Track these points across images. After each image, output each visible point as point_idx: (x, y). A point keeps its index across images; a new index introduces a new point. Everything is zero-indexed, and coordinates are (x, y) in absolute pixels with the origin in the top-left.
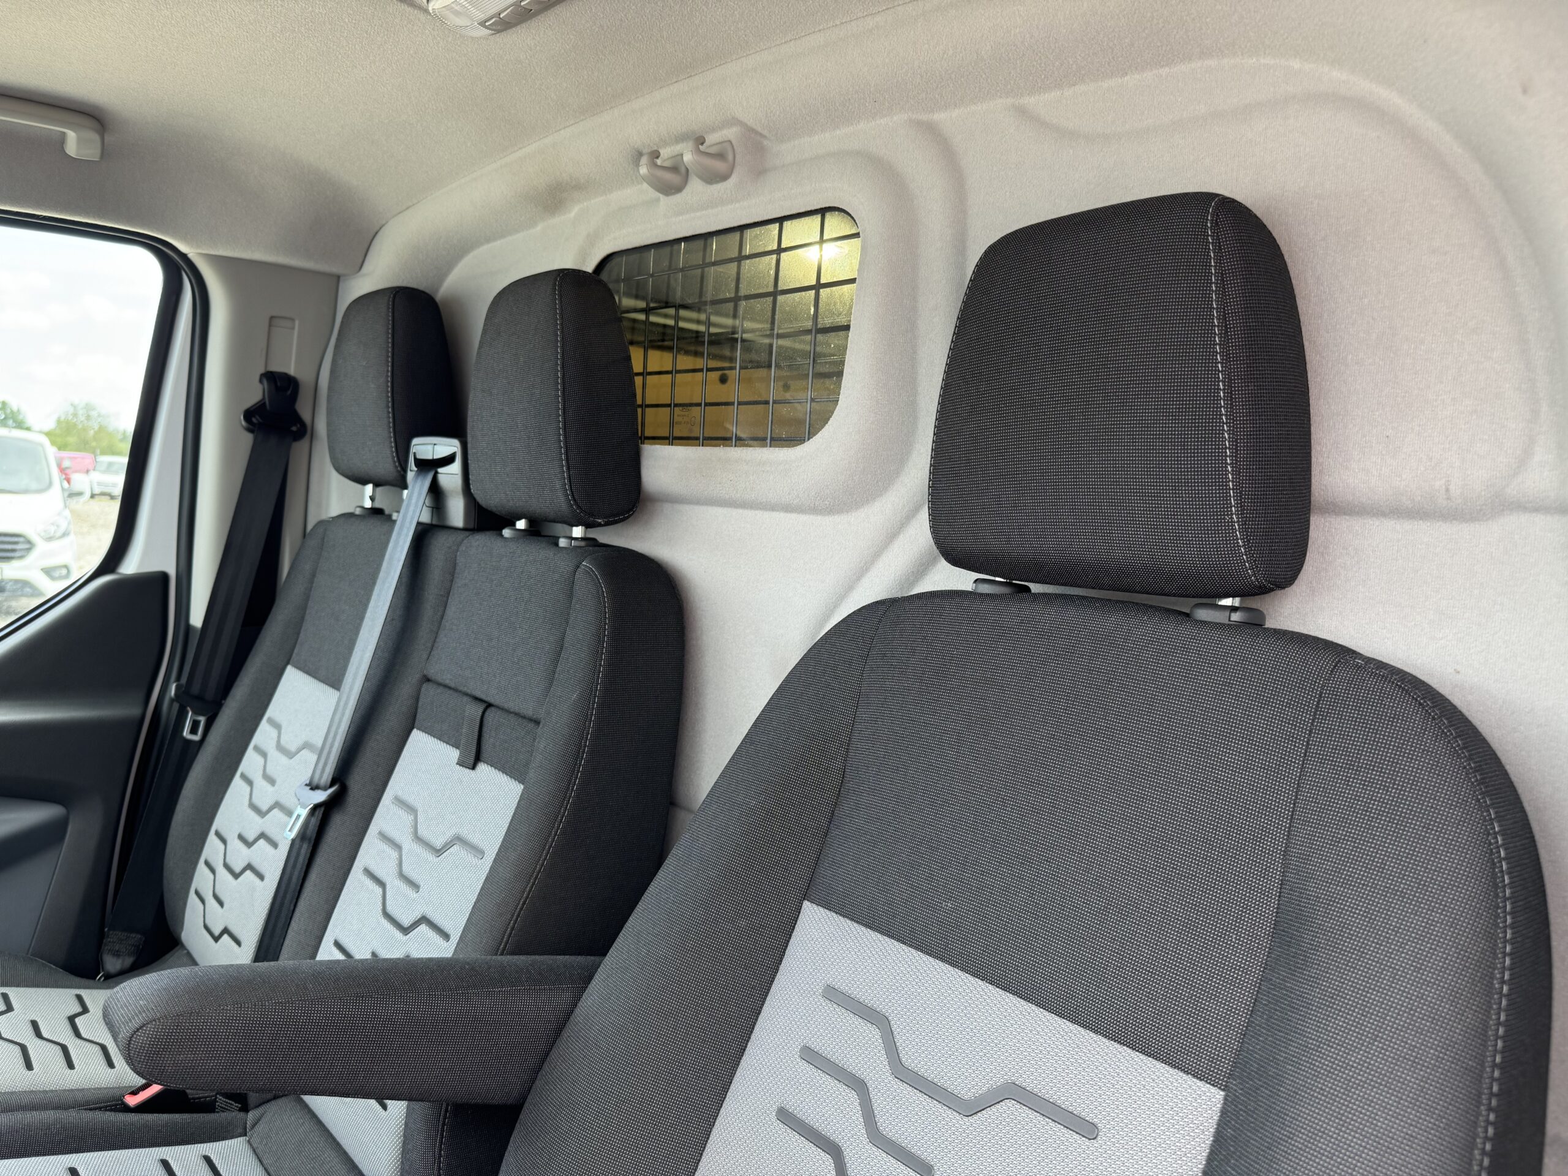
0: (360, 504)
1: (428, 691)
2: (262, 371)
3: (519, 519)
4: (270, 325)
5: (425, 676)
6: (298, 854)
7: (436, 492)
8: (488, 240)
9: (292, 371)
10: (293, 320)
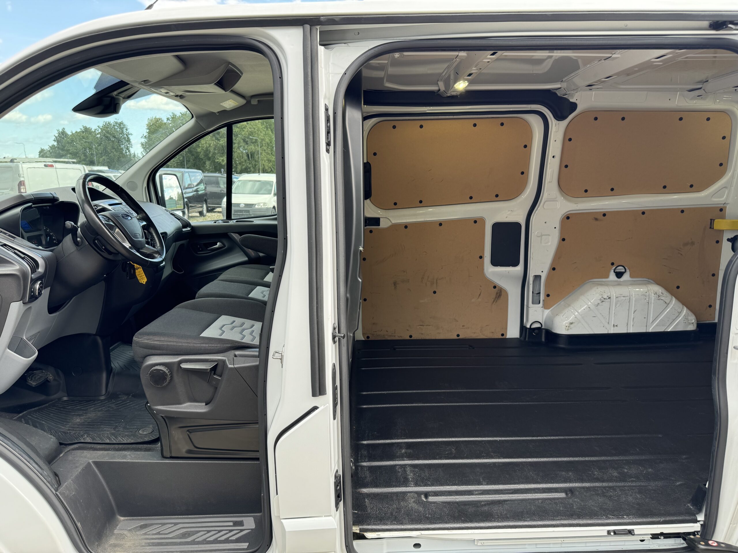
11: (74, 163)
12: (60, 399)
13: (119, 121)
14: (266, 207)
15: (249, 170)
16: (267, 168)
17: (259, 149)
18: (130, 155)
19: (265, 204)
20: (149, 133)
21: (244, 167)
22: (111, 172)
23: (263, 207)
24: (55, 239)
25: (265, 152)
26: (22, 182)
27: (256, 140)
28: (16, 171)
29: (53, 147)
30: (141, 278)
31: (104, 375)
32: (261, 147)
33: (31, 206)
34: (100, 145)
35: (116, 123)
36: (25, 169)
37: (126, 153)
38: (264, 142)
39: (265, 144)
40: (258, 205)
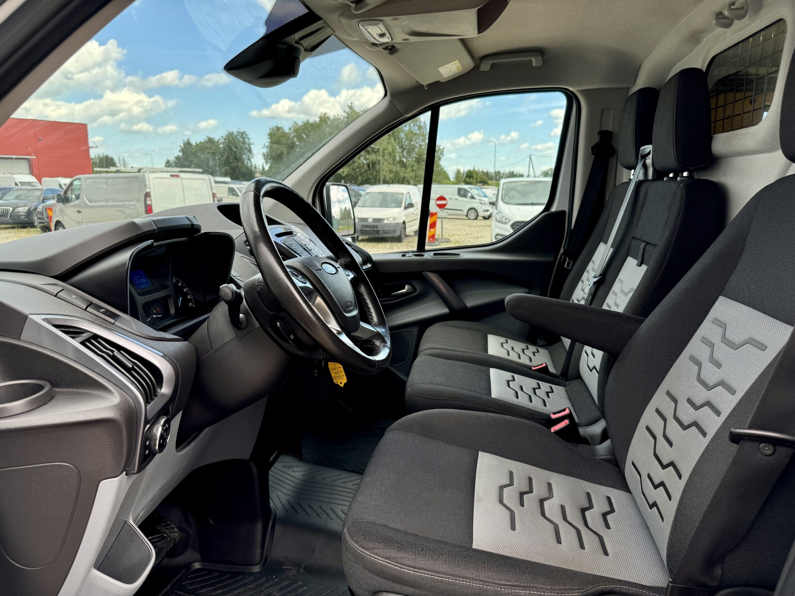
0: (629, 178)
1: (634, 241)
2: (599, 131)
3: (670, 173)
4: (602, 112)
5: (633, 237)
6: (588, 299)
7: (645, 166)
8: (679, 61)
9: (610, 130)
10: (611, 109)
11: (199, 173)
12: (188, 566)
13: (242, 131)
14: (396, 222)
15: (370, 181)
16: (387, 179)
17: (381, 158)
18: (251, 166)
19: (394, 218)
20: (270, 142)
21: (364, 178)
22: (234, 183)
23: (392, 222)
24: (190, 300)
25: (387, 162)
26: (148, 194)
27: (378, 149)
28: (143, 182)
29: (178, 158)
30: (337, 375)
31: (259, 527)
32: (383, 156)
33: (152, 243)
34: (222, 156)
35: (239, 132)
36: (151, 180)
37: (247, 163)
38: (386, 152)
39: (387, 153)
40: (387, 220)
